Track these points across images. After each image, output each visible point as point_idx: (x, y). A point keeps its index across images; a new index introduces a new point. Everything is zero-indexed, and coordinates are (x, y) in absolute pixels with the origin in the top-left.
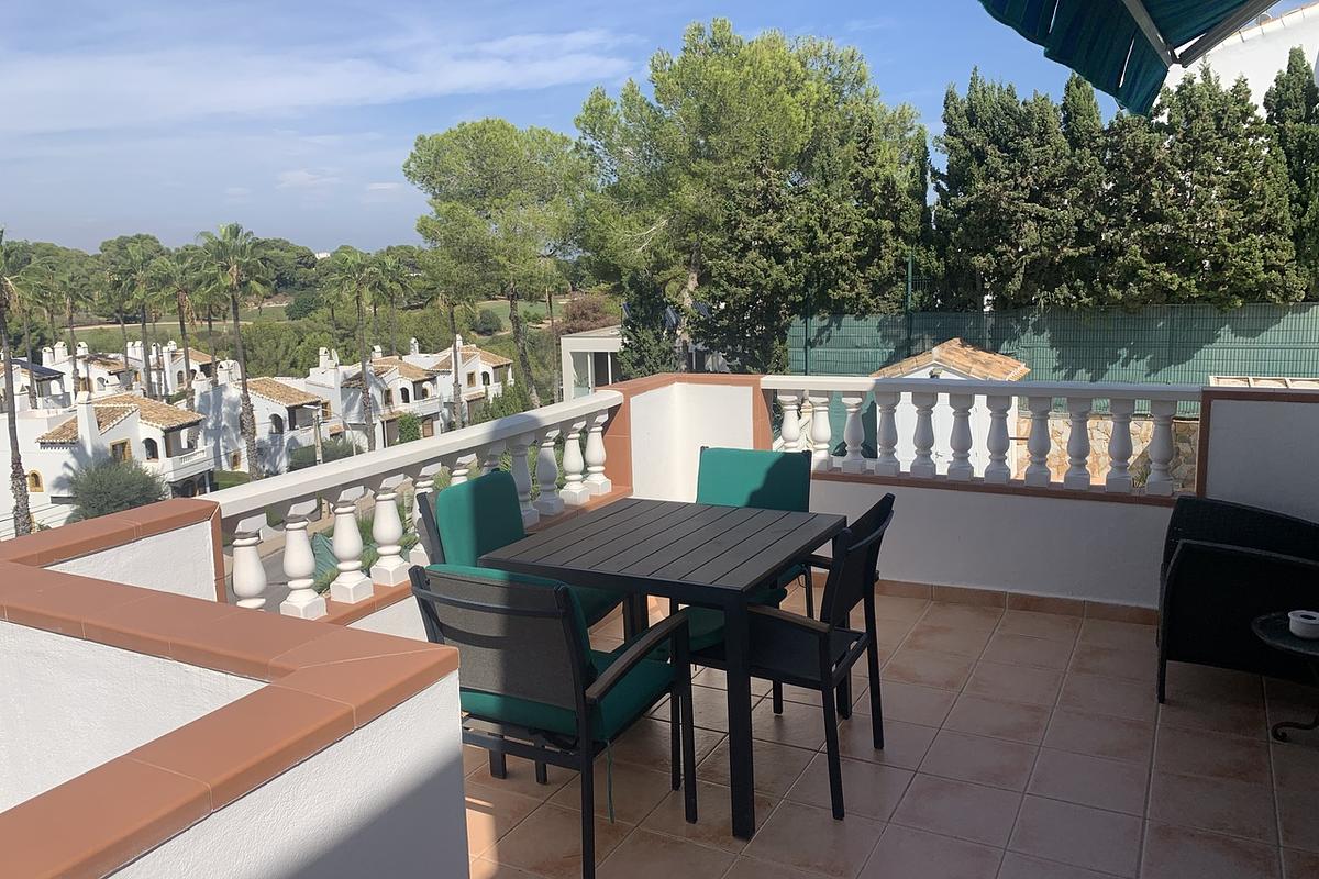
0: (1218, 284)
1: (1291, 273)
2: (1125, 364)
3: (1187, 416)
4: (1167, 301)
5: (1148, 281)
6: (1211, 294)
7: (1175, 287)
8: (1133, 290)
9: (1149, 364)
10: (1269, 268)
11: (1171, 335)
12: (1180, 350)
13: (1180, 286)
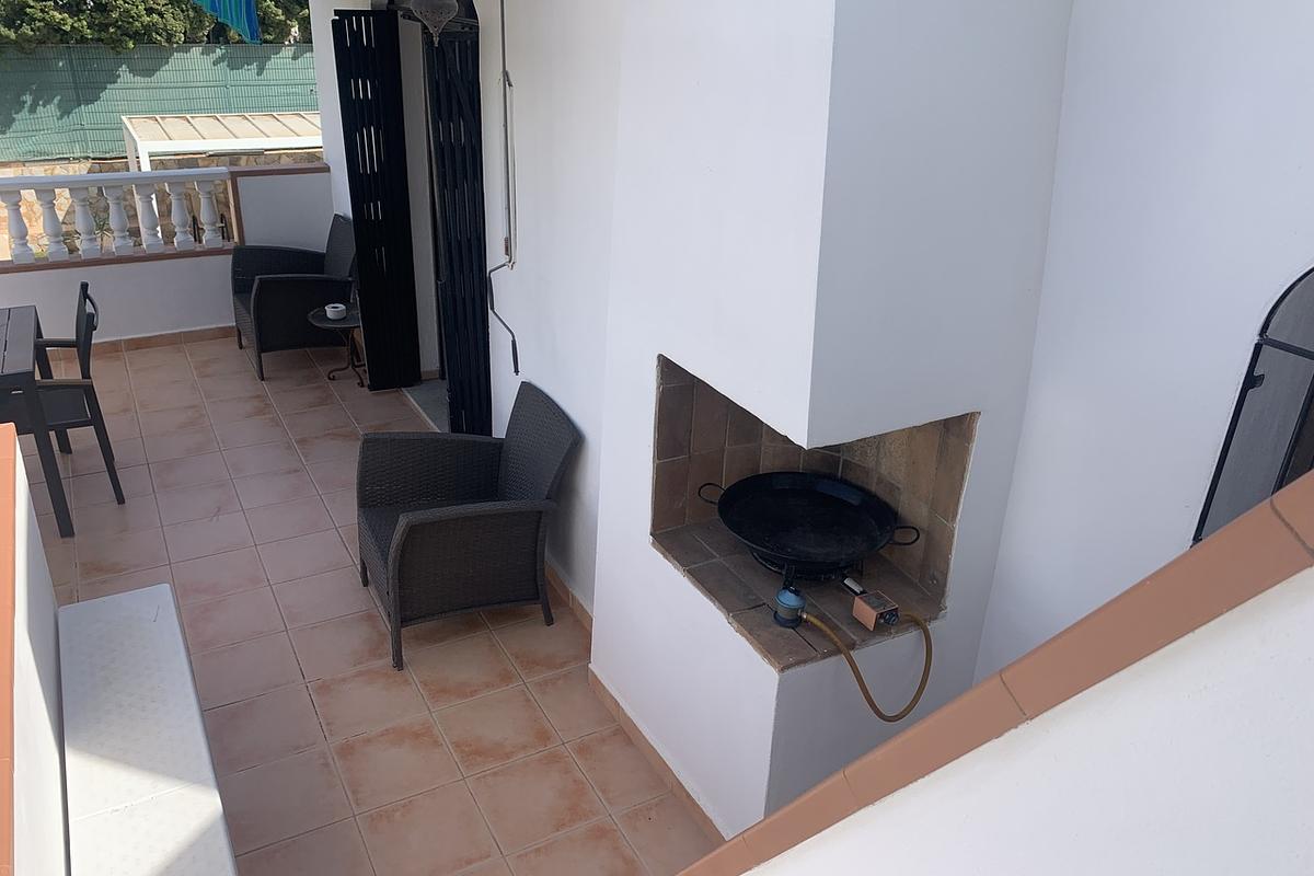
0: (107, 26)
1: (168, 16)
2: (33, 110)
3: (107, 156)
4: (62, 41)
5: (39, 21)
6: (103, 35)
7: (67, 28)
8: (26, 29)
9: (59, 106)
10: (150, 11)
11: (74, 75)
12: (86, 91)
13: (72, 26)
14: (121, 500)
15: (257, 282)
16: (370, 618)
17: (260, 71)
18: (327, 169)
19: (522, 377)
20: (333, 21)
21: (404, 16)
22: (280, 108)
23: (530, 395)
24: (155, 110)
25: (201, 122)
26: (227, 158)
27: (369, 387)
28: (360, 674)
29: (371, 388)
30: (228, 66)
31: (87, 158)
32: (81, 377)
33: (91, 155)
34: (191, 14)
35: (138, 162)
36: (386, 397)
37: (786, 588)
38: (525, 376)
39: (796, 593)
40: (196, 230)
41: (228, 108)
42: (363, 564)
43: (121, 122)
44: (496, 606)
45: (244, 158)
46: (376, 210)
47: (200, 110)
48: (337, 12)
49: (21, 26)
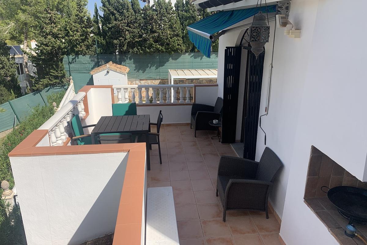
1: (182, 46)
2: (150, 68)
3: (164, 79)
4: (158, 52)
5: (155, 48)
6: (168, 51)
7: (160, 49)
8: (152, 50)
9: (156, 67)
10: (178, 45)
11: (160, 60)
12: (162, 64)
13: (161, 49)
14: (161, 163)
15: (198, 113)
16: (217, 205)
17: (201, 59)
18: (217, 85)
19: (266, 146)
20: (225, 50)
21: (244, 48)
22: (204, 68)
23: (268, 151)
24: (176, 68)
25: (186, 71)
26: (191, 80)
27: (221, 142)
28: (213, 221)
29: (222, 143)
30: (194, 58)
31: (160, 79)
32: (157, 132)
33: (161, 78)
34: (187, 45)
35: (171, 80)
36: (226, 146)
37: (350, 224)
38: (267, 145)
39: (354, 226)
40: (185, 99)
41: (193, 68)
42: (217, 191)
43: (168, 71)
44: (253, 210)
45: (195, 80)
46: (230, 97)
47: (186, 68)
48: (226, 47)
49: (151, 49)
